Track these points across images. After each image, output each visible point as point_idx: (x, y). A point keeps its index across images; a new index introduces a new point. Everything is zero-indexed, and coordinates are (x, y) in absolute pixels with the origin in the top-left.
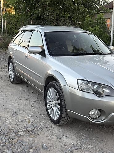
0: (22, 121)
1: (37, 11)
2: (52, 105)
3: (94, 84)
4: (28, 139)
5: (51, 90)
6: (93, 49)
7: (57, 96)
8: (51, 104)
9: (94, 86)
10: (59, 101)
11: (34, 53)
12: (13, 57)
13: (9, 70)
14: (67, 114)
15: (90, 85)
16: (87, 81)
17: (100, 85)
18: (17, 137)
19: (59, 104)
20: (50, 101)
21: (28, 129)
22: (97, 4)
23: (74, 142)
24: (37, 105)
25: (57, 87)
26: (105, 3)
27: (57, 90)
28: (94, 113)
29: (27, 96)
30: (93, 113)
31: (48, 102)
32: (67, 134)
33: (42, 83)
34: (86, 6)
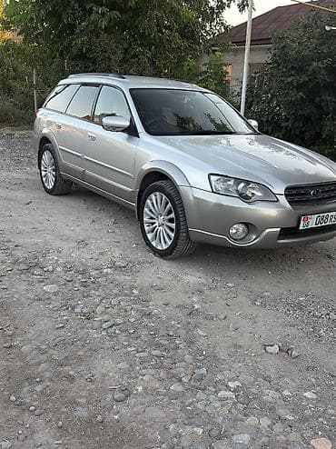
0: (101, 254)
1: (79, 41)
2: (157, 224)
3: (238, 181)
4: (123, 278)
5: (154, 197)
6: (212, 121)
7: (168, 206)
8: (153, 224)
9: (238, 185)
10: (172, 215)
11: (114, 128)
12: (54, 139)
13: (40, 168)
14: (188, 237)
15: (231, 183)
16: (227, 176)
17: (248, 182)
18: (102, 275)
19: (171, 221)
20: (152, 218)
21: (118, 264)
22: (206, 32)
23: (203, 280)
24: (117, 231)
25: (168, 190)
26: (223, 30)
27: (168, 195)
28: (236, 230)
29: (92, 215)
30: (234, 231)
31: (146, 219)
32: (187, 271)
33: (130, 188)
34: (183, 36)
